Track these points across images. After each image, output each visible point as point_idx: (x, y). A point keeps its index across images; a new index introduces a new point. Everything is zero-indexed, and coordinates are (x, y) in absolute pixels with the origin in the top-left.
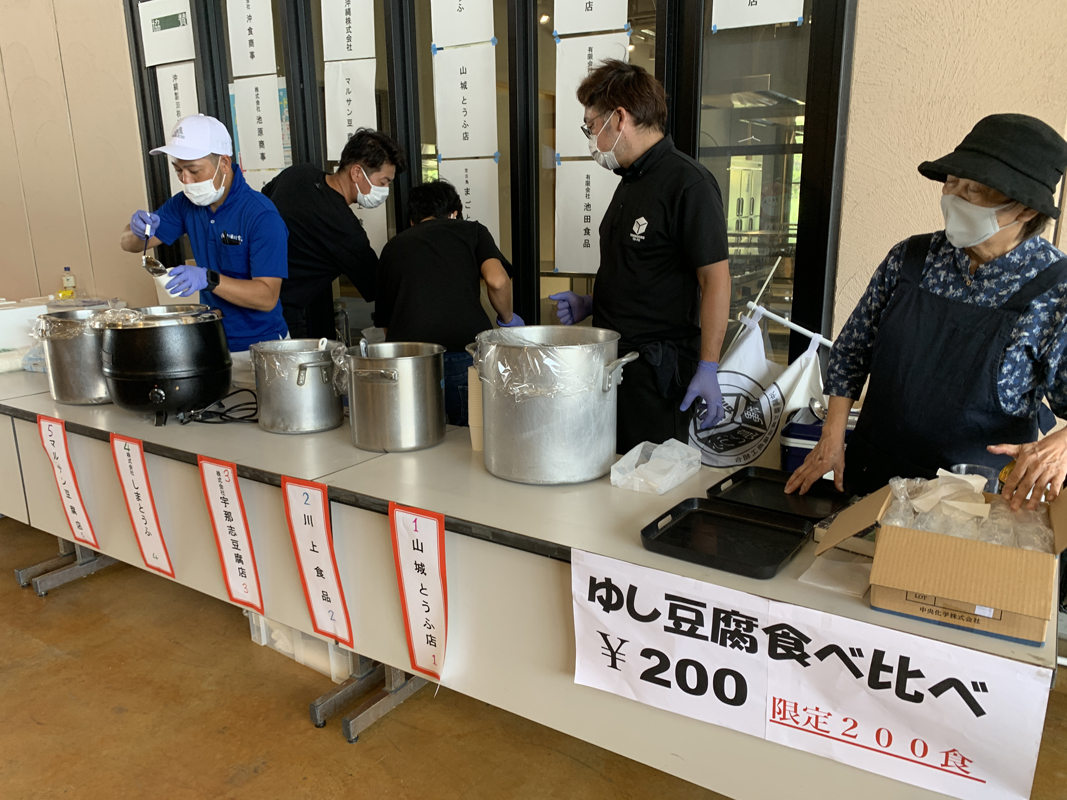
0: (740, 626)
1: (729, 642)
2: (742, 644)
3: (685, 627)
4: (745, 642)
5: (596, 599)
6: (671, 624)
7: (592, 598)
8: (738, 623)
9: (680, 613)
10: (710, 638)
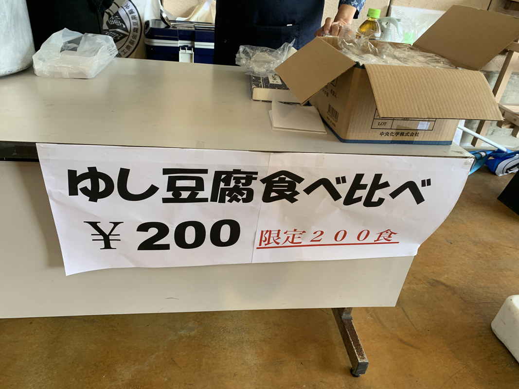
0: (240, 182)
1: (227, 198)
2: (239, 197)
3: (185, 195)
4: (242, 194)
5: (79, 191)
6: (170, 195)
7: (73, 191)
8: (238, 180)
9: (179, 183)
10: (209, 200)
